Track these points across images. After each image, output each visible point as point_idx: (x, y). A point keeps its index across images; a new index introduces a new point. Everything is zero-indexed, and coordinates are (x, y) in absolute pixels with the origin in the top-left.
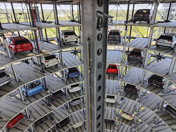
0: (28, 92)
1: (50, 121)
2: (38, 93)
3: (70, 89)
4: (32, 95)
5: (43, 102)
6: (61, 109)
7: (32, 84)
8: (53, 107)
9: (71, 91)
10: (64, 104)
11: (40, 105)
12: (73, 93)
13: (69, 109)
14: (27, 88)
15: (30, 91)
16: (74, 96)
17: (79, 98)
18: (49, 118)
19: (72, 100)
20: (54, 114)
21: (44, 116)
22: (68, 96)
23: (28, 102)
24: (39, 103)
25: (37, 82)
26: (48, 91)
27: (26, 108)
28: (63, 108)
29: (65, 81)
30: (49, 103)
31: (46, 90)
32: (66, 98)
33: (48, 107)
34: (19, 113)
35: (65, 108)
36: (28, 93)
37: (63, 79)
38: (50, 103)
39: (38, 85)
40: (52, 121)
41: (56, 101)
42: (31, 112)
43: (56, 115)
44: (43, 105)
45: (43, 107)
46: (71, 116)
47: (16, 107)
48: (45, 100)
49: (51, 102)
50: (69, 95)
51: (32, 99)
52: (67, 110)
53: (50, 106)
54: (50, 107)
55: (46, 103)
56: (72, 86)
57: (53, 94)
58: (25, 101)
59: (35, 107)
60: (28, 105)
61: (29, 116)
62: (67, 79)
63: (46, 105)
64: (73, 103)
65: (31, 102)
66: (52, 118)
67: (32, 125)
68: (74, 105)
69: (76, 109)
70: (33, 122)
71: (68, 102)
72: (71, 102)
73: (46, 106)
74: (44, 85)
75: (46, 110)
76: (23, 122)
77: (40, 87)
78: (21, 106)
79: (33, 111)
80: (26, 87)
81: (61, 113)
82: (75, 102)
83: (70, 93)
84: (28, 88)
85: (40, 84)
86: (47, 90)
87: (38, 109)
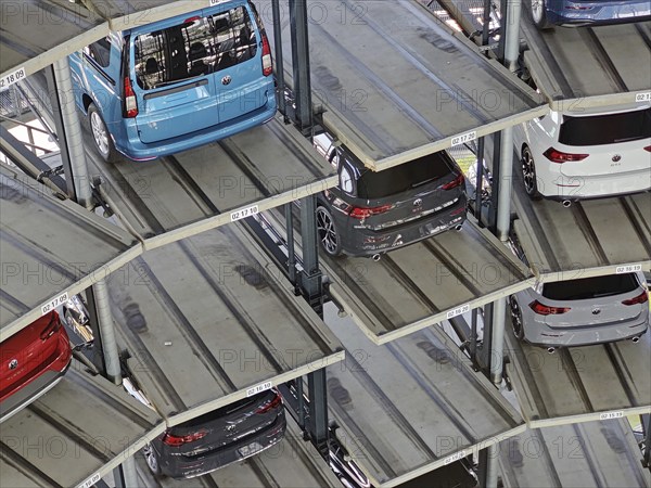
0: (134, 115)
1: (305, 459)
2: (220, 142)
3: (552, 155)
4: (170, 158)
5: (263, 258)
6: (421, 359)
7: (172, 35)
8: (343, 321)
9: (553, 179)
10: (454, 313)
12: (577, 205)
13: (497, 369)
14: (125, 71)
15: (158, 112)
16: (573, 243)
17: (626, 283)
18: (293, 426)
19: (551, 290)
20: (343, 396)
21: (255, 390)
22: (512, 235)
23: (124, 219)
24: (220, 249)
25: (222, 26)
26: (323, 140)
27: (97, 277)
28: (439, 356)
29: (512, 54)
30: (315, 270)
31: (299, 127)
32: (495, 252)
33: (300, 303)
34: (41, 311)
35: (464, 358)
36: (131, 123)
37: (494, 25)
38: (327, 271)
39: (228, 61)
40: (318, 460)
41: (386, 258)
42: (135, 322)
43: (365, 406)
44: (258, 280)
45: (253, 302)
46: (513, 455)
47: (18, 245)
48: (278, 230)
49: (338, 260)
50: (524, 227)
51: (167, 197)
52: (480, 376)
53: (318, 297)
54: (320, 312)
55: (283, 263)
56: (579, 132)
57: (366, 180)
58: (98, 200)
59: (181, 279)
60: (124, 248)
61: (124, 357)
62: (531, 38)
63: (287, 287)
64: (553, 319)
65: (158, 229)
66: (319, 431)
67: (140, 455)
68: (567, 339)
69: (574, 394)
70: (149, 427)
71: (499, 298)
72: (536, 306)
73: (276, 290)
74: (288, 67)
75: (284, 335)
76: (63, 410)
77: (248, 83)
78: (66, 244)
79: (153, 310)
80: (115, 61)
81: (412, 403)
82: (579, 310)
83: (536, 197)
84: (134, 69)
85: (250, 55)
86: (312, 123)
87: (206, 311)
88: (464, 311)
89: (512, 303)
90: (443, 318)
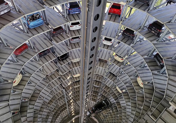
0: (29, 24)
1: (52, 54)
2: (39, 26)
3: (71, 26)
4: (34, 28)
5: (46, 37)
6: (62, 45)
7: (33, 16)
8: (54, 42)
9: (71, 29)
10: (64, 40)
11: (42, 39)
12: (73, 31)
13: (68, 45)
14: (28, 20)
15: (32, 24)
16: (73, 34)
17: (78, 37)
18: (51, 52)
19: (72, 38)
20: (55, 49)
21: (46, 49)
22: (68, 34)
23: (30, 34)
24: (42, 37)
25: (37, 15)
26: (49, 26)
27: (29, 39)
28: (63, 45)
29: (66, 17)
30: (51, 38)
31: (47, 25)
32: (67, 35)
33: (50, 41)
34: (23, 44)
35: (66, 45)
36: (29, 25)
37: (64, 14)
38: (52, 38)
39: (39, 18)
40: (54, 54)
41: (57, 37)
42: (34, 44)
43: (57, 50)
44: (45, 39)
45: (45, 41)
47: (20, 37)
49: (53, 37)
50: (69, 33)
51: (34, 32)
52: (67, 46)
53: (51, 40)
54: (52, 42)
55: (48, 37)
56: (73, 24)
57: (54, 29)
58: (28, 33)
59: (38, 40)
60: (31, 37)
61: (34, 47)
62: (67, 15)
63: (48, 40)
64: (73, 41)
65: (34, 35)
66: (53, 52)
67: (37, 55)
68: (74, 42)
69: (75, 47)
70: (37, 53)
71: (68, 39)
72: (71, 40)
73: (47, 40)
74: (44, 18)
75: (48, 44)
76: (28, 52)
77: (40, 21)
78: (25, 37)
79: (36, 43)
80: (27, 19)
82: (75, 40)
83: (70, 30)
84: (29, 20)
85: (40, 18)
86: (48, 24)
87: (41, 43)
88: (65, 40)
89: (69, 40)
90: (63, 41)
